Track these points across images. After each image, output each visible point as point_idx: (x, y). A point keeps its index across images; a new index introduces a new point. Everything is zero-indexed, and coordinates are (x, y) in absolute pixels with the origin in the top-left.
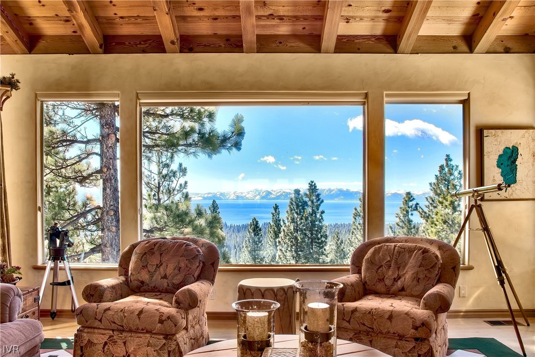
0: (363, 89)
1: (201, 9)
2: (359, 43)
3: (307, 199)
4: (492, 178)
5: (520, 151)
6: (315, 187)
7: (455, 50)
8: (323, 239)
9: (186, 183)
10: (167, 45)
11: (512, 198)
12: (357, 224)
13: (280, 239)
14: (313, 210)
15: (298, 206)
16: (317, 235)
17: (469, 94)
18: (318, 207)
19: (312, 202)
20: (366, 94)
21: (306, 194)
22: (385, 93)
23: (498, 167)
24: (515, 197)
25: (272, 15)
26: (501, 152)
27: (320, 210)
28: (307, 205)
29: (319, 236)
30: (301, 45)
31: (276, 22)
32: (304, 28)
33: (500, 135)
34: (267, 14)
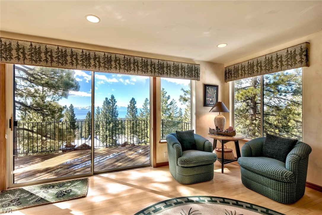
3: (110, 101)
6: (114, 97)
8: (117, 115)
12: (129, 111)
13: (100, 116)
14: (113, 105)
15: (107, 103)
16: (114, 114)
18: (115, 104)
19: (113, 102)
21: (110, 99)
27: (115, 105)
28: (110, 103)
29: (115, 114)
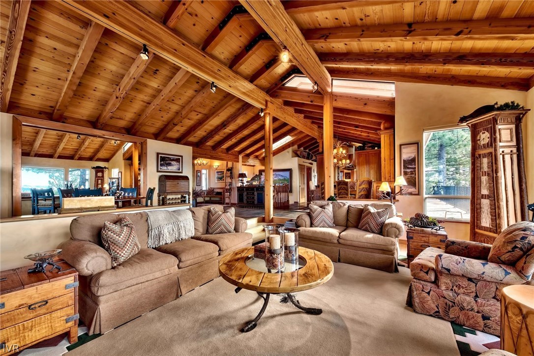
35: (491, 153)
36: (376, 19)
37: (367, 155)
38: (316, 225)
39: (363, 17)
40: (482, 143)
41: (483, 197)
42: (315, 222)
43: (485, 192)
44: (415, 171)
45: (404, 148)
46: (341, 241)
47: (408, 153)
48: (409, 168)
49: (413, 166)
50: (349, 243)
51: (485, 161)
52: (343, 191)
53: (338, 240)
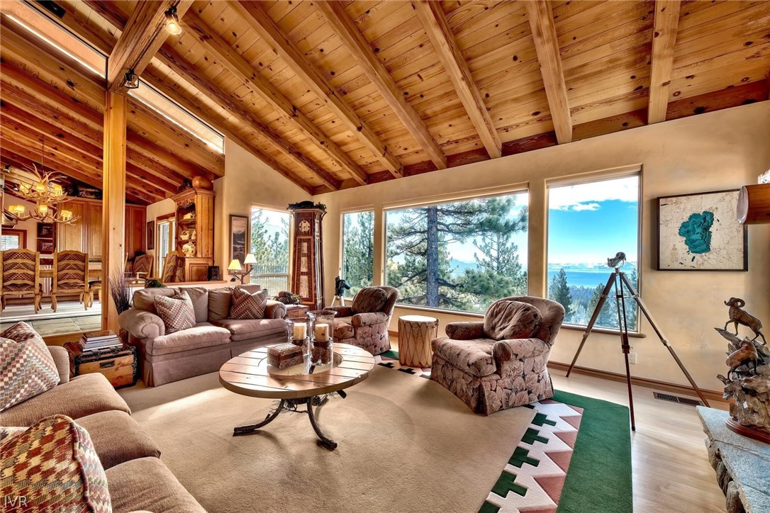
0: (525, 180)
1: (406, 149)
2: (522, 145)
4: (672, 247)
5: (716, 217)
7: (625, 126)
9: (518, 256)
10: (394, 174)
11: (702, 268)
17: (642, 166)
20: (528, 183)
22: (545, 180)
23: (680, 235)
24: (707, 266)
25: (449, 141)
26: (686, 219)
30: (478, 156)
31: (453, 145)
32: (476, 144)
33: (685, 201)
34: (445, 141)
35: (310, 239)
36: (274, 78)
37: (84, 207)
38: (177, 327)
39: (266, 64)
40: (303, 230)
41: (303, 274)
42: (176, 324)
43: (304, 269)
44: (244, 248)
45: (234, 220)
46: (235, 338)
47: (238, 226)
48: (238, 244)
49: (242, 242)
50: (247, 336)
51: (305, 245)
52: (71, 272)
53: (230, 338)
